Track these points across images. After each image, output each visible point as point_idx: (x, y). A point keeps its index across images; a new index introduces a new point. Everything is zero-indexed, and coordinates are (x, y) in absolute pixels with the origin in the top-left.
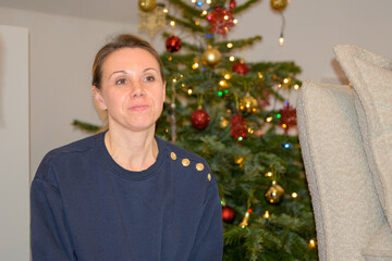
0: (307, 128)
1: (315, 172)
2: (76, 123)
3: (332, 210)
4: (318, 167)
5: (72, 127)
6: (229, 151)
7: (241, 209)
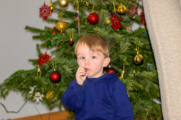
0: (149, 11)
1: (155, 37)
2: (27, 28)
3: (165, 59)
4: (157, 34)
5: (25, 30)
6: (111, 36)
7: (120, 70)
